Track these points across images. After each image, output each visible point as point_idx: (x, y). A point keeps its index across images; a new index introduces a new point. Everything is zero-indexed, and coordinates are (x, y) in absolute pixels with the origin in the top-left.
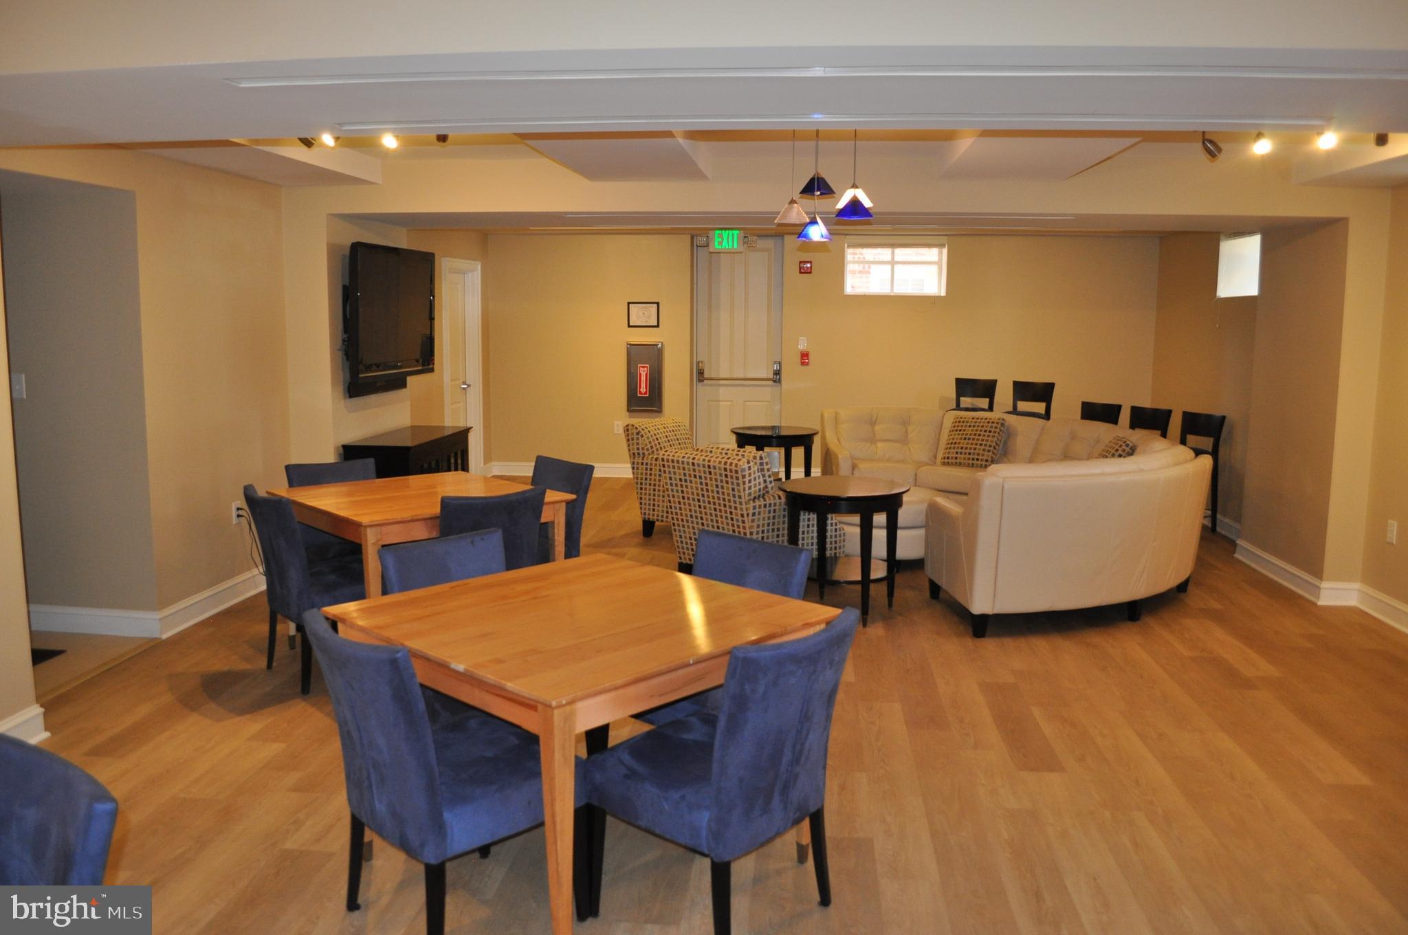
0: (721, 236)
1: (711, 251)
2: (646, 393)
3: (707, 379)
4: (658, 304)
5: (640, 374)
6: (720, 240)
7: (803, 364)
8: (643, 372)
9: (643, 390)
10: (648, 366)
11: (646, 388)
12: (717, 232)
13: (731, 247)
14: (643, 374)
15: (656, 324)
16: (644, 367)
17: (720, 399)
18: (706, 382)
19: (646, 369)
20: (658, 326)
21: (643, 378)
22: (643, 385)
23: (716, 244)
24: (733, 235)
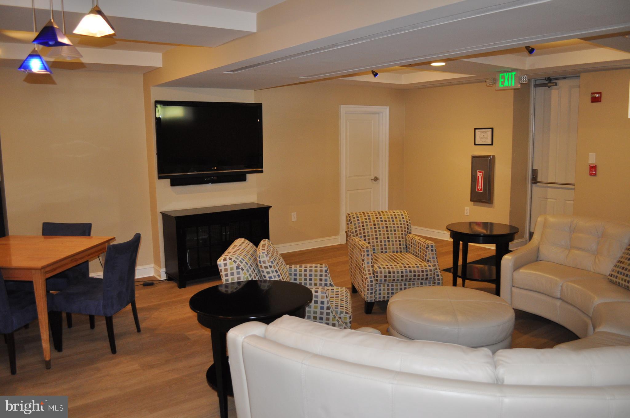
0: (503, 77)
1: (496, 89)
2: (481, 190)
3: (539, 182)
4: (492, 129)
5: (478, 177)
6: (503, 80)
7: (591, 174)
8: (480, 175)
9: (479, 188)
10: (483, 171)
11: (481, 186)
12: (501, 75)
13: (510, 85)
14: (480, 177)
15: (491, 143)
16: (480, 172)
17: (548, 197)
18: (538, 184)
19: (481, 173)
20: (492, 144)
21: (480, 180)
22: (480, 184)
23: (500, 83)
24: (512, 75)
